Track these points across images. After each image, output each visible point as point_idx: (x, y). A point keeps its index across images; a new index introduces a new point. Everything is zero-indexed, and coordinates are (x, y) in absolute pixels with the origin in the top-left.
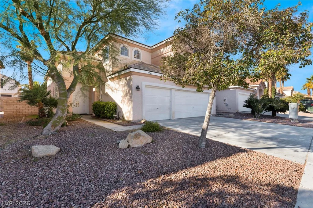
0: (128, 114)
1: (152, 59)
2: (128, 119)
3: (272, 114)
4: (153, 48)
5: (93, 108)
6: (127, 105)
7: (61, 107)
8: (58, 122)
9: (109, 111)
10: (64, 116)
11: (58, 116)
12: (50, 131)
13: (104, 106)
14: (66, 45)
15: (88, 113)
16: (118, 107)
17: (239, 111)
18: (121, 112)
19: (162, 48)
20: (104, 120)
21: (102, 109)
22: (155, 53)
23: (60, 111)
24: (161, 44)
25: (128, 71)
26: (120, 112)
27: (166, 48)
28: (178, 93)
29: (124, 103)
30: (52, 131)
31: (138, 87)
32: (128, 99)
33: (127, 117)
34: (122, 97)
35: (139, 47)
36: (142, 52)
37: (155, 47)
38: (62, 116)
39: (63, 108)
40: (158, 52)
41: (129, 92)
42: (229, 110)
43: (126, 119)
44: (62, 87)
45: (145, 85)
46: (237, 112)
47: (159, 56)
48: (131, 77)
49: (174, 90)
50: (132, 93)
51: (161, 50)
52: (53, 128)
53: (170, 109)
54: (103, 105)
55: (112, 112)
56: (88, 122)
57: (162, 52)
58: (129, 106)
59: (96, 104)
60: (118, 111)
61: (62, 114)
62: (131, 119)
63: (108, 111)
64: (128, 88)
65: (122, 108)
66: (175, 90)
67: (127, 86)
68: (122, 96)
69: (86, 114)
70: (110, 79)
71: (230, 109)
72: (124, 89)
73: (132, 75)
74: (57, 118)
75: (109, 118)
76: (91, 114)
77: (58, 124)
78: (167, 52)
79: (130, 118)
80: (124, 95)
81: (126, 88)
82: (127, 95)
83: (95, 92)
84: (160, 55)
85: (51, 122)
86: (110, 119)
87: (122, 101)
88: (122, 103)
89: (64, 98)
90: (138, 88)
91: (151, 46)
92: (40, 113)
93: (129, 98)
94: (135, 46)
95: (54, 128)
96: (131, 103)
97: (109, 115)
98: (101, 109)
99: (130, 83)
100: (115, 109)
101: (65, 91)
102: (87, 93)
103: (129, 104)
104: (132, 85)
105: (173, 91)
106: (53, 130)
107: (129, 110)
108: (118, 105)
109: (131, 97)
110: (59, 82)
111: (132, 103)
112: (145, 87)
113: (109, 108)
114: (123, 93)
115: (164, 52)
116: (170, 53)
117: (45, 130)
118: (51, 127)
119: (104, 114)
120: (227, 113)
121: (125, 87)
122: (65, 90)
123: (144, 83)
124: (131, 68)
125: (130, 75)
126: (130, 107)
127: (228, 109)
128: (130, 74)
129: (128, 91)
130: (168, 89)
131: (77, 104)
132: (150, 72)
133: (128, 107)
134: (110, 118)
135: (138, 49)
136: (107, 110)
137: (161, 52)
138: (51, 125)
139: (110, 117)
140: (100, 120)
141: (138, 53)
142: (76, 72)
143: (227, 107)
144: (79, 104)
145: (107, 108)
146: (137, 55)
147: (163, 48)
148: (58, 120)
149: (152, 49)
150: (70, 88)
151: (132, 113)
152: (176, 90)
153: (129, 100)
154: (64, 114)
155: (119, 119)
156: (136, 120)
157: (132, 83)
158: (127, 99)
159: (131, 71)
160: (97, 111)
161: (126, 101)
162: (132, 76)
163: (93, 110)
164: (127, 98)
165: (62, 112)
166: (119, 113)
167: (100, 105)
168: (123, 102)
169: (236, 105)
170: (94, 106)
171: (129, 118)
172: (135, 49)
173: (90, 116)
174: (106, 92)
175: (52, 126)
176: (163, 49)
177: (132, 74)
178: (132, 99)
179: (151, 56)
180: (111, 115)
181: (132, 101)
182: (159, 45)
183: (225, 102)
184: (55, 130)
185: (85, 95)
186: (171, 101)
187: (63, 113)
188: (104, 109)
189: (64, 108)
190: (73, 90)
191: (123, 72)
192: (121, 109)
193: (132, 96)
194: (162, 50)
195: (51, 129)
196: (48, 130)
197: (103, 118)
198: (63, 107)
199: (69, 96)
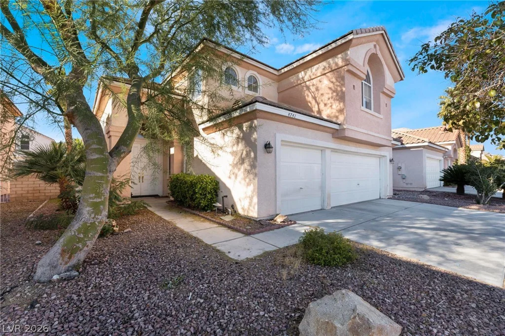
0: (246, 204)
1: (278, 93)
2: (246, 214)
3: (457, 190)
4: (283, 71)
5: (171, 187)
6: (243, 182)
7: (90, 198)
8: (80, 240)
9: (204, 195)
10: (99, 223)
11: (81, 223)
12: (55, 267)
13: (193, 185)
14: (114, 53)
15: (160, 194)
16: (220, 184)
17: (428, 188)
18: (228, 195)
19: (301, 72)
20: (195, 212)
21: (188, 190)
22: (285, 82)
23: (88, 209)
24: (301, 62)
25: (248, 110)
26: (226, 196)
27: (310, 69)
28: (336, 157)
29: (236, 177)
30: (63, 268)
31: (269, 144)
32: (246, 170)
33: (243, 209)
34: (230, 165)
35: (258, 69)
36: (261, 80)
37: (286, 69)
38: (93, 224)
39: (94, 200)
40: (293, 79)
41: (248, 154)
42: (409, 186)
43: (241, 211)
44: (94, 143)
45: (282, 141)
46: (424, 189)
47: (294, 86)
48: (252, 123)
49: (330, 150)
50: (255, 157)
51: (298, 76)
52: (66, 259)
53: (322, 188)
54: (191, 182)
55: (209, 196)
56: (161, 218)
57: (303, 78)
58: (248, 185)
59: (177, 178)
60: (221, 195)
61: (93, 216)
62: (254, 214)
63: (201, 194)
64: (246, 147)
65: (231, 189)
66: (332, 151)
67: (244, 142)
68: (231, 163)
69: (156, 196)
70: (204, 129)
71: (411, 184)
72: (235, 148)
73: (256, 118)
74: (79, 231)
75: (204, 209)
76: (165, 195)
77: (80, 245)
78: (312, 77)
79: (250, 212)
80: (235, 163)
81: (241, 146)
82: (242, 161)
83: (173, 155)
84: (296, 85)
85: (61, 240)
86: (206, 211)
87: (230, 174)
88: (230, 178)
89: (100, 174)
90: (268, 146)
91: (278, 69)
92: (62, 200)
93: (249, 168)
94: (249, 67)
95: (70, 258)
96: (254, 179)
97: (203, 203)
98: (186, 189)
99: (251, 136)
100: (216, 192)
101: (103, 155)
102: (159, 158)
103: (247, 180)
104: (255, 140)
105: (328, 152)
106: (66, 263)
107: (249, 193)
108: (222, 182)
109: (253, 166)
110: (87, 129)
111: (256, 179)
112: (282, 145)
113: (204, 189)
114: (233, 157)
115: (306, 78)
116: (319, 78)
117: (42, 266)
118: (59, 256)
119: (192, 199)
120: (404, 190)
121: (238, 145)
122: (102, 151)
123: (280, 137)
124: (257, 103)
125: (251, 120)
126: (251, 187)
127: (407, 184)
128: (254, 115)
129: (245, 153)
130: (318, 149)
131: (141, 177)
132: (293, 113)
133: (247, 187)
134: (206, 208)
135: (256, 73)
136: (200, 192)
137: (298, 79)
138: (60, 251)
139: (206, 206)
140: (186, 212)
141: (256, 82)
142: (133, 108)
143: (404, 181)
144: (144, 178)
145: (200, 188)
146: (253, 85)
147: (304, 70)
148: (82, 236)
149: (280, 74)
150: (117, 147)
151: (255, 200)
152: (334, 150)
153: (249, 172)
154: (100, 217)
155: (224, 211)
156: (264, 216)
157: (255, 136)
158: (242, 170)
159: (256, 110)
160: (179, 192)
161: (241, 174)
162: (255, 121)
163: (171, 190)
164: (242, 167)
165: (93, 213)
166: (225, 198)
167: (186, 183)
168: (233, 177)
169: (422, 178)
170: (171, 182)
171: (248, 212)
172: (251, 73)
173: (164, 201)
174: (195, 156)
175: (63, 252)
176: (303, 72)
177: (258, 114)
178: (256, 171)
179: (278, 89)
180: (208, 202)
181: (256, 175)
182: (295, 65)
183: (400, 173)
184: (74, 261)
185: (154, 164)
186: (323, 174)
187: (97, 214)
188: (194, 190)
189: (99, 200)
190: (124, 152)
191: (236, 114)
192: (229, 190)
193: (257, 164)
194: (301, 75)
195: (60, 261)
196: (49, 264)
197: (189, 207)
198: (95, 197)
199: (113, 168)
